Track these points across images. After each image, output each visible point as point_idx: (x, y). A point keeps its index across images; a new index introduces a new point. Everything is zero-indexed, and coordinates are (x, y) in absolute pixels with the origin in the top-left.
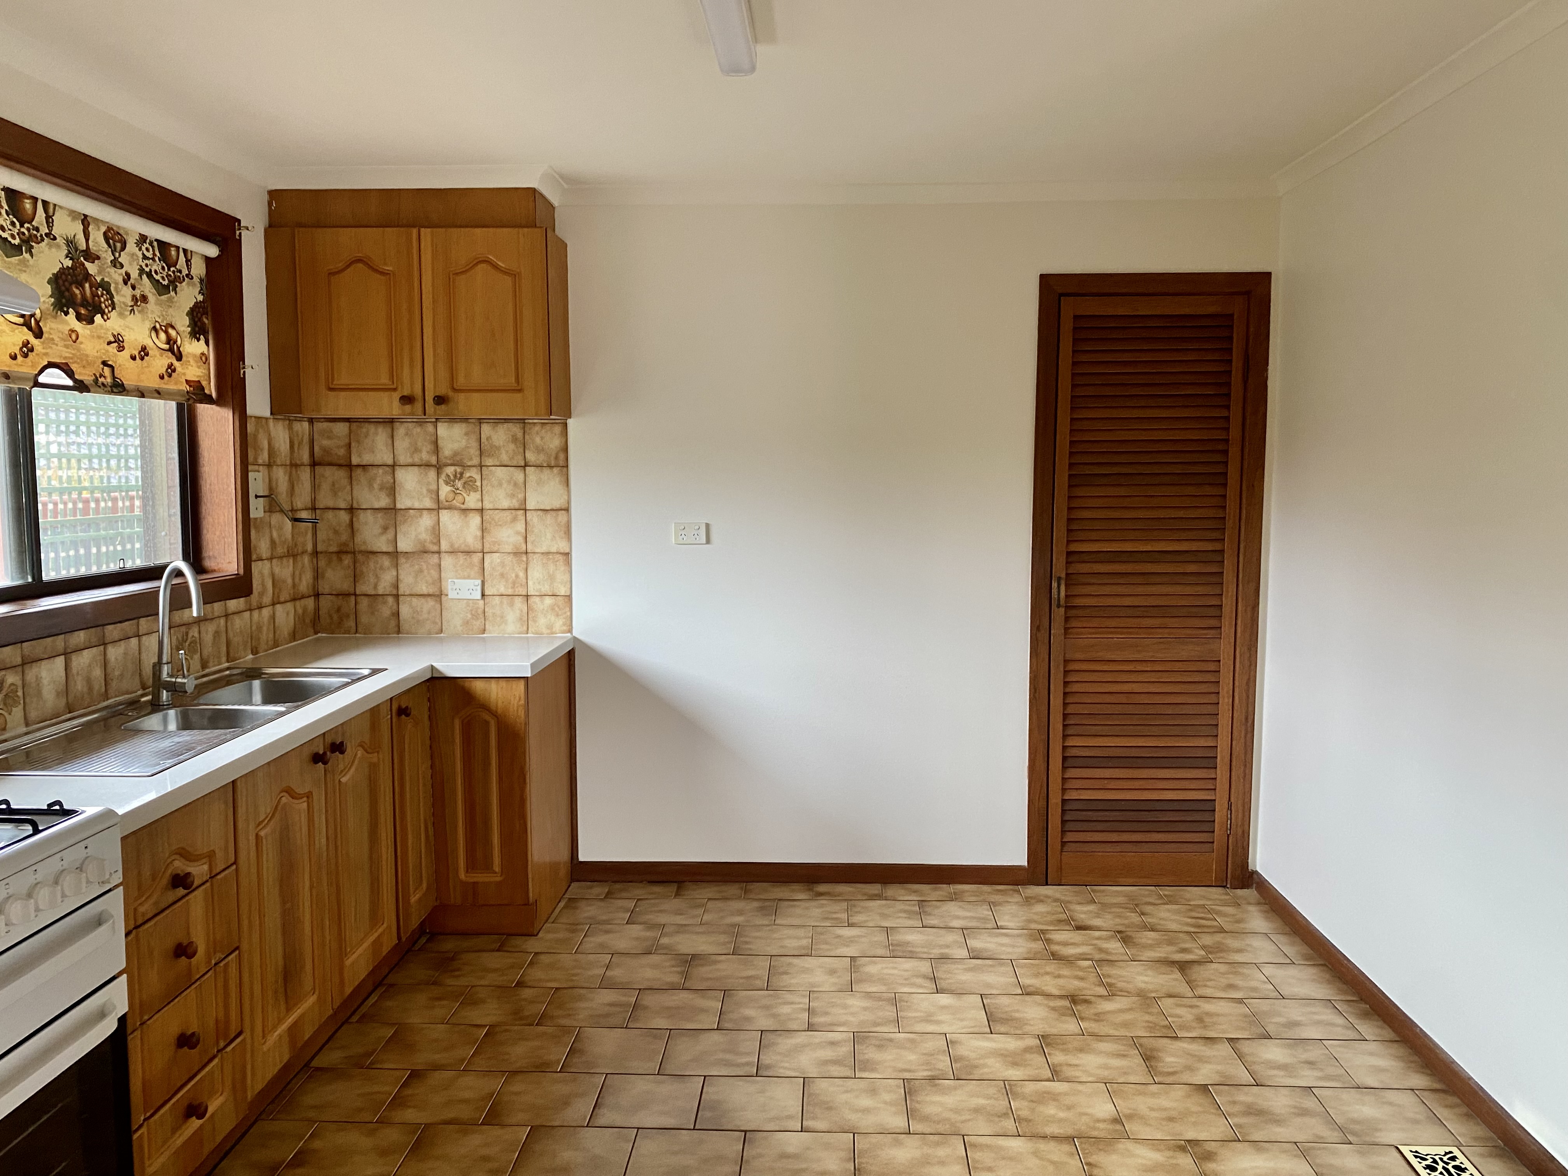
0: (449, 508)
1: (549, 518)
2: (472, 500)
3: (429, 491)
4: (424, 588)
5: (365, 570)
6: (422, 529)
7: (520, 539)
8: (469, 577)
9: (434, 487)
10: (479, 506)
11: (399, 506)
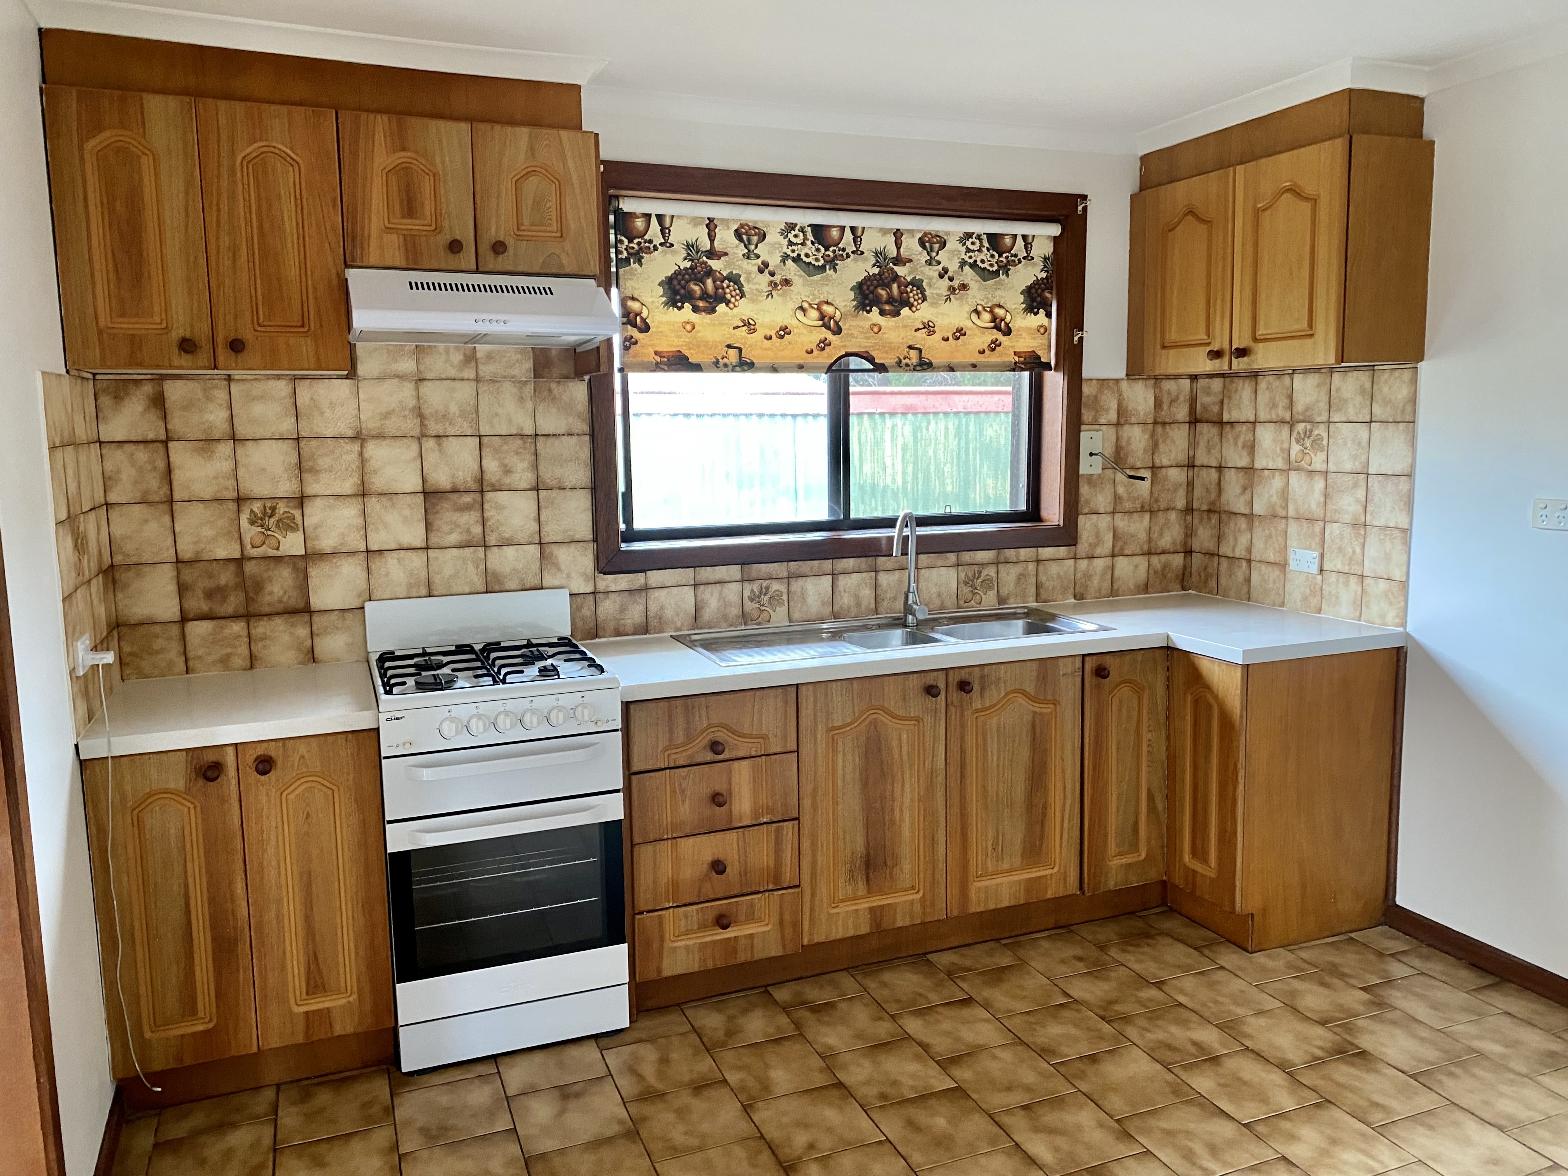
0: (1297, 469)
1: (1390, 486)
2: (1318, 461)
3: (1282, 449)
4: (1272, 555)
5: (1226, 530)
6: (1273, 491)
7: (1360, 509)
8: (1310, 548)
9: (1286, 446)
10: (1324, 468)
11: (1257, 466)
